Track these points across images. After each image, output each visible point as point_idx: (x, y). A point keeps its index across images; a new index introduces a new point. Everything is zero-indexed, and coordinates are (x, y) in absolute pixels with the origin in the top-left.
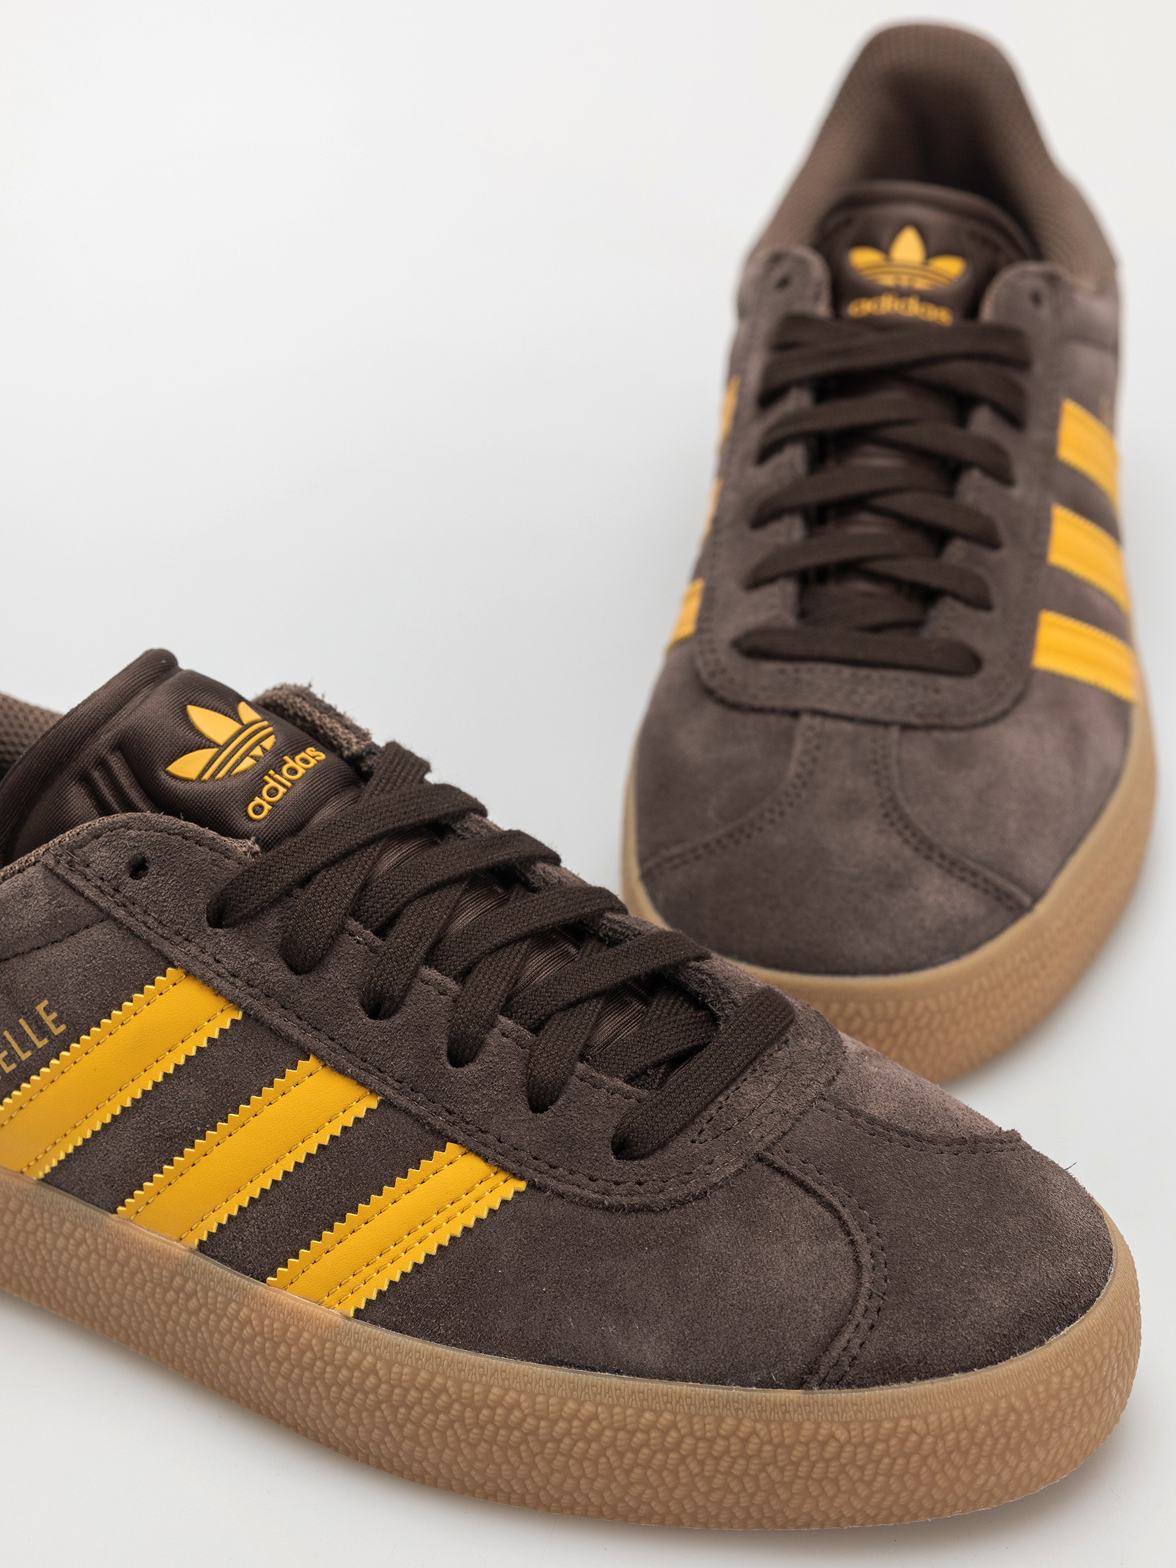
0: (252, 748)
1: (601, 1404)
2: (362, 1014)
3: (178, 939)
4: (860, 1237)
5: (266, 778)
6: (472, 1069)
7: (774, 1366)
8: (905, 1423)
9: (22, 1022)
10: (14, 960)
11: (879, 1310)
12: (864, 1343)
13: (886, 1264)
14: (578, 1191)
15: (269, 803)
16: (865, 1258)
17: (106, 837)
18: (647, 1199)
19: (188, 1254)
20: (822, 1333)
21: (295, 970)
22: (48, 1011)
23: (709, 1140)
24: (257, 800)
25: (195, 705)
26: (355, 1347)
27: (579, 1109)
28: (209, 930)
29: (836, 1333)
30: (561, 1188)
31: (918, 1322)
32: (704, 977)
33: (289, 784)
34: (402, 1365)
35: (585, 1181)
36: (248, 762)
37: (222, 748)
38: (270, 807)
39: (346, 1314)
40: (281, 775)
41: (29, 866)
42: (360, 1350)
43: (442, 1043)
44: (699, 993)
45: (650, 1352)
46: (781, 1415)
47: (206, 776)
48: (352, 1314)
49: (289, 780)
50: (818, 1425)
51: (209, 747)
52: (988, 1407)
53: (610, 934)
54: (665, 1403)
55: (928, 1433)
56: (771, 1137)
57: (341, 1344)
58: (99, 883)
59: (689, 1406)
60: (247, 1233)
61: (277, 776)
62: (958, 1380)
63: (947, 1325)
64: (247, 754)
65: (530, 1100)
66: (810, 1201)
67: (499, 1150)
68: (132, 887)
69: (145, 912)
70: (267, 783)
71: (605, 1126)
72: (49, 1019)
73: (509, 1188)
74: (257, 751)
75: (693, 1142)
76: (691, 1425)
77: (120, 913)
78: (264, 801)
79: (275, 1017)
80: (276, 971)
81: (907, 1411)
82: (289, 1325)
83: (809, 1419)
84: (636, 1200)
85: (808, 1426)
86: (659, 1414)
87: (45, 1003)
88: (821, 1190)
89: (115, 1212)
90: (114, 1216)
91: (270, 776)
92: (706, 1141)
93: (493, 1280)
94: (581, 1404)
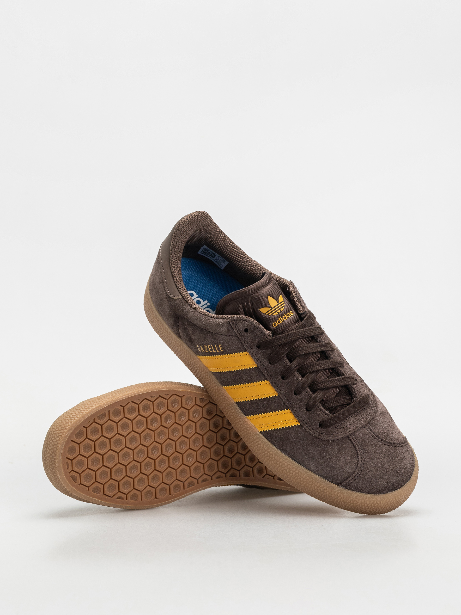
0: (278, 310)
1: (300, 471)
2: (280, 377)
3: (249, 348)
4: (360, 460)
5: (279, 318)
6: (298, 396)
7: (334, 479)
8: (355, 499)
9: (215, 346)
10: (217, 335)
11: (358, 477)
12: (352, 482)
13: (363, 468)
14: (309, 430)
15: (277, 324)
16: (359, 465)
17: (242, 321)
18: (321, 438)
19: (234, 403)
20: (345, 477)
21: (270, 363)
22: (221, 346)
23: (339, 429)
24: (276, 323)
25: (270, 296)
26: (258, 438)
27: (315, 414)
28: (256, 348)
29: (348, 478)
30: (306, 428)
31: (364, 482)
32: (353, 389)
33: (283, 321)
34: (266, 446)
35: (311, 429)
36: (276, 313)
37: (272, 308)
38: (277, 325)
39: (259, 431)
40: (282, 318)
41: (226, 319)
42: (259, 439)
43: (293, 389)
44: (351, 392)
45: (312, 466)
46: (332, 489)
47: (267, 314)
48: (260, 431)
49: (283, 320)
50: (338, 493)
51: (270, 308)
52: (372, 502)
53: (338, 372)
54: (312, 477)
55: (359, 502)
56: (351, 432)
57: (256, 436)
58: (238, 330)
59: (316, 479)
60: (246, 406)
61: (281, 318)
62: (368, 495)
63: (370, 484)
64: (276, 311)
65: (306, 408)
66: (354, 448)
67: (297, 415)
68: (244, 334)
69: (245, 339)
70: (279, 319)
71: (319, 420)
72: (221, 348)
73: (297, 424)
74: (279, 311)
75: (336, 428)
76: (315, 483)
77: (240, 338)
78: (277, 323)
79: (264, 371)
80: (266, 362)
81: (356, 497)
82: (248, 427)
83: (337, 492)
84: (319, 437)
85: (336, 493)
86: (310, 478)
87: (221, 345)
88: (357, 447)
89: (223, 386)
90: (222, 387)
91: (280, 318)
92: (338, 428)
93: (288, 440)
94: (296, 470)
